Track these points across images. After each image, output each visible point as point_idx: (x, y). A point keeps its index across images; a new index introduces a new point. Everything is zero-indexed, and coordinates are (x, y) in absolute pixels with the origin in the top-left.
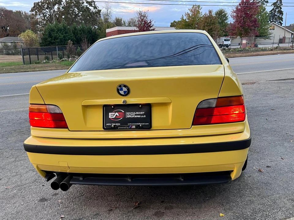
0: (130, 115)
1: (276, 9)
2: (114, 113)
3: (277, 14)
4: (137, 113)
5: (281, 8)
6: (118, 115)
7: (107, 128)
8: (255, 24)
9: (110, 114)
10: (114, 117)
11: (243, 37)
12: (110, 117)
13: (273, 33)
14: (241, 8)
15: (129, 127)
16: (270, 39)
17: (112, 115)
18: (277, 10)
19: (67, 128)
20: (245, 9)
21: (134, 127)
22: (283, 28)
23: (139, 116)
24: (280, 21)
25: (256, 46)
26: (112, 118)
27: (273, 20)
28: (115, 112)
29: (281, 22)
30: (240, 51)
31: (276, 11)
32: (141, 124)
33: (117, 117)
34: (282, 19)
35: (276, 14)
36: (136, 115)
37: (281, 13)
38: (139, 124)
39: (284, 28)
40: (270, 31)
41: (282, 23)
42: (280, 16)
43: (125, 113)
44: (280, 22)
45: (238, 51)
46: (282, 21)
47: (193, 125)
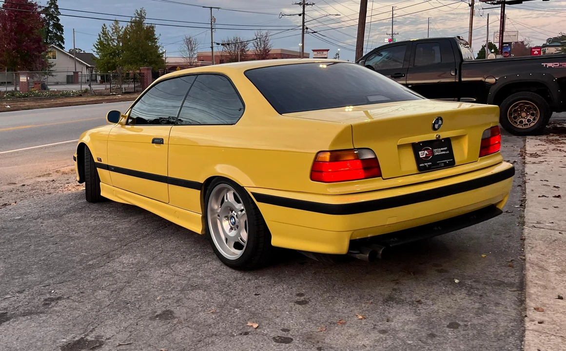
0: (438, 152)
1: (49, 20)
2: (423, 152)
3: (53, 29)
4: (442, 149)
5: (58, 20)
6: (427, 153)
7: (422, 170)
8: (40, 47)
9: (420, 153)
10: (424, 156)
11: (20, 69)
12: (421, 156)
13: (55, 65)
14: (10, 15)
15: (439, 165)
16: (52, 76)
17: (423, 154)
18: (51, 23)
19: (381, 176)
20: (16, 16)
21: (443, 165)
22: (70, 57)
23: (444, 152)
24: (60, 42)
25: (44, 87)
26: (423, 157)
27: (47, 41)
28: (424, 150)
29: (62, 44)
30: (24, 97)
31: (49, 23)
32: (447, 161)
33: (427, 156)
34: (62, 39)
35: (50, 28)
36: (442, 151)
37: (59, 28)
38: (446, 161)
39: (74, 57)
40: (50, 61)
41: (63, 46)
42: (58, 33)
43: (432, 150)
44: (60, 46)
45: (20, 98)
46: (64, 43)
47: (479, 157)
